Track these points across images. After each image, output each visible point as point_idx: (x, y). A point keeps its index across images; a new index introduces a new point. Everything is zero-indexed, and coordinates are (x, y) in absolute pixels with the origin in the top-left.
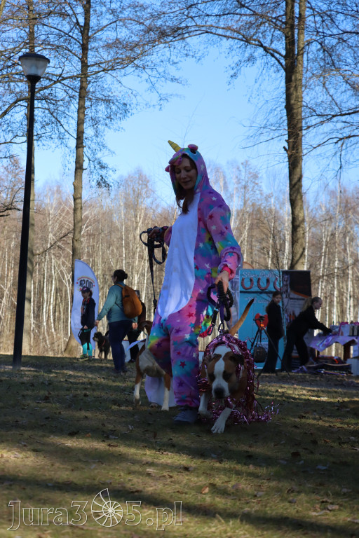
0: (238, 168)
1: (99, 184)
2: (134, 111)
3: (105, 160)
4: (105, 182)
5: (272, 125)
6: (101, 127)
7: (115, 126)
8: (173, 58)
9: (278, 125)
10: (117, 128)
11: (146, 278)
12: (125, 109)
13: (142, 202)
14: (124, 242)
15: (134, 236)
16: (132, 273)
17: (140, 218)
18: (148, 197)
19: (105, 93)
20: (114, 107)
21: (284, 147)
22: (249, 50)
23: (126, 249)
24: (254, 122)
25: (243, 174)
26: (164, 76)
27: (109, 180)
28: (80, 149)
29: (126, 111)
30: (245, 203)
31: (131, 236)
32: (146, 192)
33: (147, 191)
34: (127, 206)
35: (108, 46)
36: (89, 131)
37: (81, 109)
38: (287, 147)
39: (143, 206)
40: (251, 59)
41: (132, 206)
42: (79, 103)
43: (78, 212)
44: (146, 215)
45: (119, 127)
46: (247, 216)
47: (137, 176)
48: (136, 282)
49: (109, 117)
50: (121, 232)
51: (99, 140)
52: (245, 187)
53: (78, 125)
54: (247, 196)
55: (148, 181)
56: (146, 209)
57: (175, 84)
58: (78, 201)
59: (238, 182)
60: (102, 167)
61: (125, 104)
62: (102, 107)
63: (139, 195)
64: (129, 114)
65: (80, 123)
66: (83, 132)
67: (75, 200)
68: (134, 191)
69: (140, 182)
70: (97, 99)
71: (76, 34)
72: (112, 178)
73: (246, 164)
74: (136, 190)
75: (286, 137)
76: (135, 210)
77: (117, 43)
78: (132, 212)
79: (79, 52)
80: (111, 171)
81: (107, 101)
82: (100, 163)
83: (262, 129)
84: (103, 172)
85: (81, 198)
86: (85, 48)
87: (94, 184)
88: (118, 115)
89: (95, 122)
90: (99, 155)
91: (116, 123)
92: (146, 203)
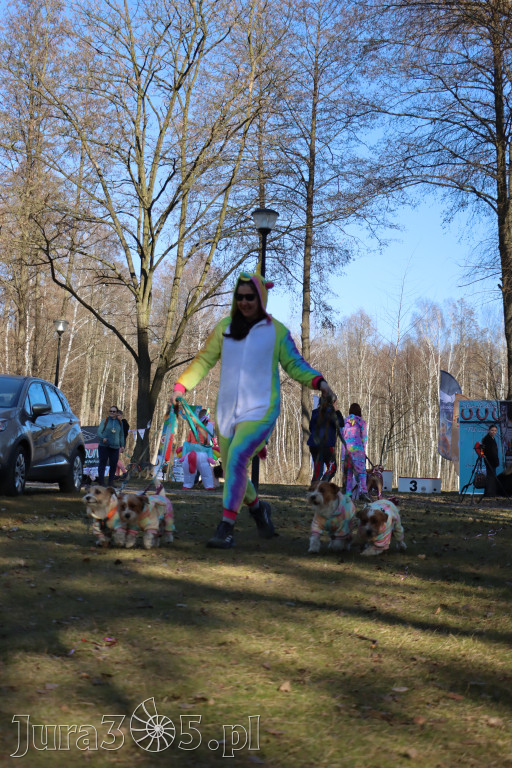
0: (455, 306)
1: (323, 324)
2: (355, 257)
3: (329, 303)
4: (329, 323)
5: (486, 264)
6: (325, 272)
7: (338, 271)
8: (392, 206)
9: (492, 264)
10: (340, 273)
12: (347, 255)
13: (364, 340)
15: (358, 372)
17: (363, 355)
18: (370, 335)
19: (330, 241)
20: (336, 254)
21: (499, 285)
22: (463, 196)
24: (469, 262)
25: (459, 311)
26: (383, 223)
27: (333, 321)
28: (307, 293)
29: (348, 257)
30: (462, 339)
31: (355, 372)
32: (368, 331)
33: (369, 329)
34: (351, 344)
35: (331, 199)
36: (314, 277)
37: (307, 257)
38: (501, 285)
39: (366, 344)
40: (463, 204)
41: (355, 343)
42: (305, 252)
43: (307, 350)
44: (368, 352)
45: (342, 272)
46: (463, 350)
47: (359, 316)
49: (333, 263)
50: (346, 369)
51: (323, 284)
52: (461, 323)
53: (305, 271)
54: (464, 331)
55: (370, 321)
56: (368, 346)
57: (394, 230)
58: (306, 341)
59: (455, 319)
60: (327, 309)
61: (347, 251)
62: (325, 254)
63: (361, 335)
64: (351, 260)
65: (306, 269)
66: (309, 278)
67: (303, 339)
68: (357, 330)
69: (363, 321)
70: (322, 247)
71: (302, 188)
72: (336, 319)
73: (461, 301)
74: (359, 329)
75: (500, 275)
76: (359, 348)
77: (338, 196)
78: (356, 349)
79: (305, 206)
81: (331, 248)
82: (324, 306)
83: (477, 268)
84: (328, 314)
85: (308, 338)
86: (310, 202)
87: (319, 325)
88: (341, 261)
89: (320, 268)
90: (324, 298)
91: (339, 269)
92: (369, 340)
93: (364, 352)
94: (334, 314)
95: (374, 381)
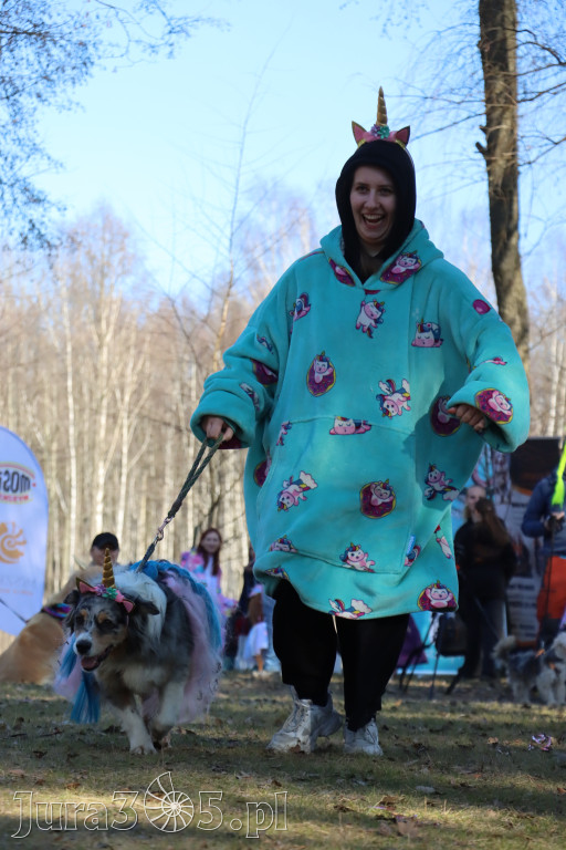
1: (24, 241)
3: (39, 184)
4: (40, 236)
5: (452, 91)
6: (26, 101)
7: (61, 98)
9: (465, 91)
10: (66, 104)
11: (125, 471)
12: (84, 56)
13: (112, 286)
14: (70, 383)
15: (96, 370)
16: (92, 459)
17: (108, 326)
18: (126, 273)
19: (37, 16)
20: (55, 51)
21: (478, 145)
23: (75, 400)
24: (409, 86)
29: (86, 62)
31: (85, 371)
32: (121, 262)
33: (124, 258)
34: (75, 295)
38: (484, 144)
39: (115, 295)
41: (87, 297)
44: (121, 317)
45: (70, 102)
47: (99, 222)
48: (101, 480)
49: (46, 78)
50: (63, 361)
51: (21, 133)
55: (126, 235)
56: (123, 302)
61: (83, 45)
62: (26, 51)
64: (94, 70)
68: (92, 259)
69: (107, 236)
72: (52, 221)
74: (98, 255)
75: (483, 121)
76: (97, 307)
78: (87, 309)
80: (54, 209)
81: (41, 36)
83: (429, 102)
84: (35, 212)
87: (13, 240)
88: (69, 71)
90: (24, 171)
91: (64, 92)
92: (121, 288)
93: (110, 315)
94: (54, 214)
95: (137, 393)
